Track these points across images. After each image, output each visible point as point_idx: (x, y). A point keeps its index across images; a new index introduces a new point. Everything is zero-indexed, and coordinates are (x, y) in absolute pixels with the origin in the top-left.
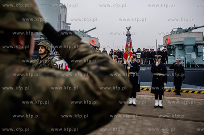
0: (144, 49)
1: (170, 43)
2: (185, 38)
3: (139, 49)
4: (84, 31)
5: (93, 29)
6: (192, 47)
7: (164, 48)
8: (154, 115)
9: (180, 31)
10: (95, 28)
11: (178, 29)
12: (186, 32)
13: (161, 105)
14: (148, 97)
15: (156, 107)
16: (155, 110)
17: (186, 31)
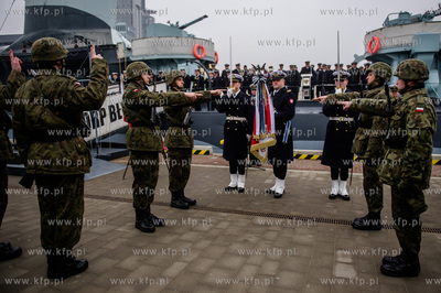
0: (319, 65)
1: (381, 49)
2: (416, 37)
3: (307, 63)
4: (180, 25)
5: (200, 19)
6: (432, 57)
7: (366, 62)
8: (325, 217)
9: (405, 19)
10: (206, 17)
11: (401, 14)
12: (420, 21)
13: (345, 193)
14: (318, 176)
15: (333, 197)
16: (330, 204)
17: (418, 19)
